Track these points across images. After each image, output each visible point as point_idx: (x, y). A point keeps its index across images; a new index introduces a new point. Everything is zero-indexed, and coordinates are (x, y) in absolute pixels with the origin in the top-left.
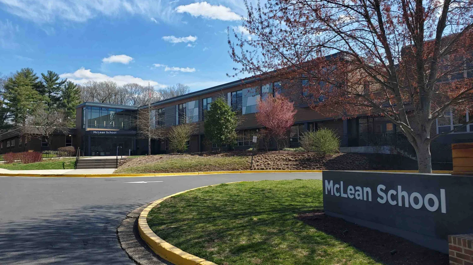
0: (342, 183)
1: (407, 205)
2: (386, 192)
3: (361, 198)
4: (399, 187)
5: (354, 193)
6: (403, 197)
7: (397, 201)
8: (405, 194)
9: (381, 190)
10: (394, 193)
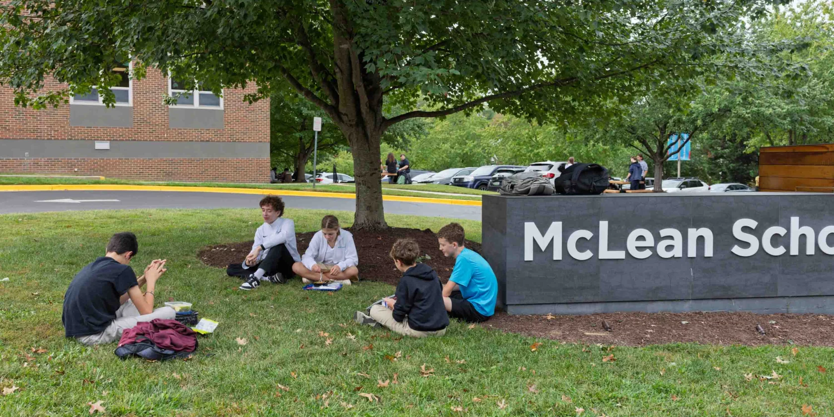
0: (604, 226)
1: (810, 250)
2: (758, 233)
3: (678, 252)
4: (795, 221)
5: (652, 245)
6: (803, 237)
7: (788, 247)
8: (809, 231)
9: (745, 229)
10: (782, 231)
